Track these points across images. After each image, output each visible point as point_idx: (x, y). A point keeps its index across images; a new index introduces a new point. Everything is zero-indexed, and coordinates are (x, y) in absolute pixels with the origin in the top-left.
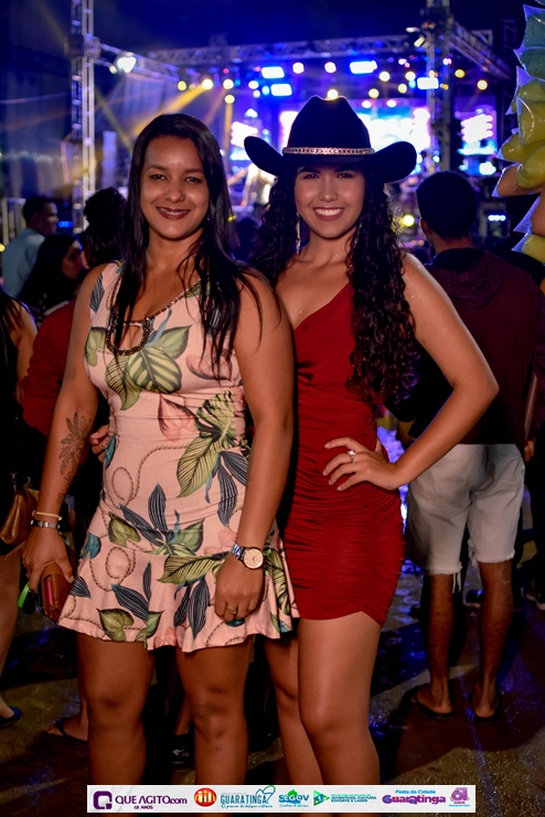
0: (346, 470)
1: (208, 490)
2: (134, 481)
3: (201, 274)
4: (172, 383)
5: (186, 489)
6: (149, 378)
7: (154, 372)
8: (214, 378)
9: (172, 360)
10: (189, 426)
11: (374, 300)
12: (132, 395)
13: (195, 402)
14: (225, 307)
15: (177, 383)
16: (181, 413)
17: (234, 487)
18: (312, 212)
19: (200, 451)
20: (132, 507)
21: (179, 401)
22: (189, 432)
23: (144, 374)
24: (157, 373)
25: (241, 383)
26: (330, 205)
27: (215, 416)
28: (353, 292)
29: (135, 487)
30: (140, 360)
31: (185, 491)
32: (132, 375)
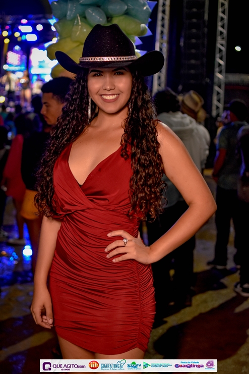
18: (99, 97)
26: (110, 93)
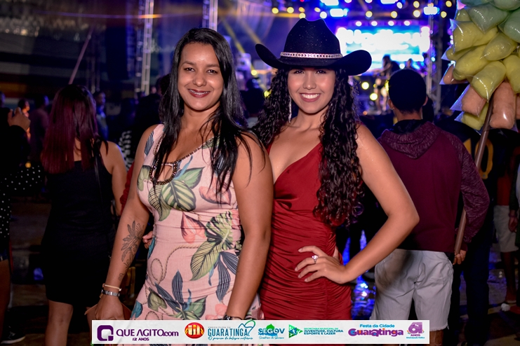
0: (311, 269)
1: (210, 277)
2: (164, 268)
3: (215, 134)
4: (189, 205)
5: (196, 276)
6: (175, 201)
7: (178, 197)
8: (218, 203)
9: (190, 189)
10: (200, 234)
11: (335, 155)
12: (165, 212)
13: (205, 218)
14: (227, 155)
15: (193, 205)
16: (195, 225)
17: (229, 276)
18: (299, 96)
19: (207, 250)
20: (162, 285)
21: (195, 217)
22: (200, 237)
23: (172, 197)
24: (180, 198)
25: (237, 207)
26: (311, 92)
27: (218, 228)
28: (321, 150)
29: (164, 272)
30: (170, 188)
31: (195, 277)
32: (164, 198)
